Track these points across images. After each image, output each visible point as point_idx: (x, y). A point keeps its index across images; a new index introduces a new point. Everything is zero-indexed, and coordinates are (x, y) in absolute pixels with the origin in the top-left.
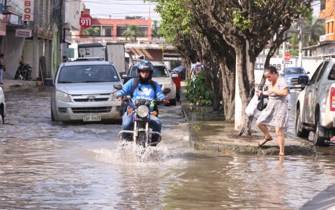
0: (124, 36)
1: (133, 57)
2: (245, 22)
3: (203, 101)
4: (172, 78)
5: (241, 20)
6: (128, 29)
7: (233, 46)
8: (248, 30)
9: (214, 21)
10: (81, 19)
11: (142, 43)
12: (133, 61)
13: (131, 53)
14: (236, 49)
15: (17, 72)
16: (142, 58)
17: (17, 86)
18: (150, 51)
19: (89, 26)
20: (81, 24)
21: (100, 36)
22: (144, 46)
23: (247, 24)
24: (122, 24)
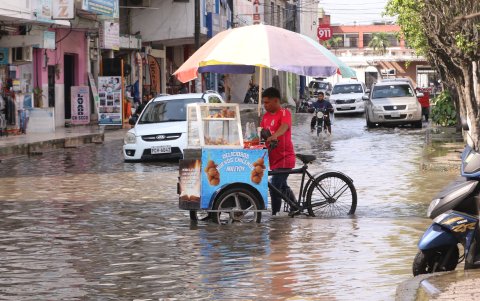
0: (371, 46)
1: (383, 71)
2: (468, 45)
3: (450, 122)
4: (418, 97)
5: (465, 43)
6: (376, 38)
7: (461, 68)
8: (473, 52)
9: (441, 44)
10: (318, 30)
11: (393, 53)
12: (382, 76)
13: (379, 67)
14: (463, 71)
15: (247, 95)
16: (392, 72)
17: (248, 111)
18: (401, 63)
19: (328, 38)
20: (319, 35)
21: (343, 47)
22: (394, 58)
23: (471, 47)
24: (369, 32)
